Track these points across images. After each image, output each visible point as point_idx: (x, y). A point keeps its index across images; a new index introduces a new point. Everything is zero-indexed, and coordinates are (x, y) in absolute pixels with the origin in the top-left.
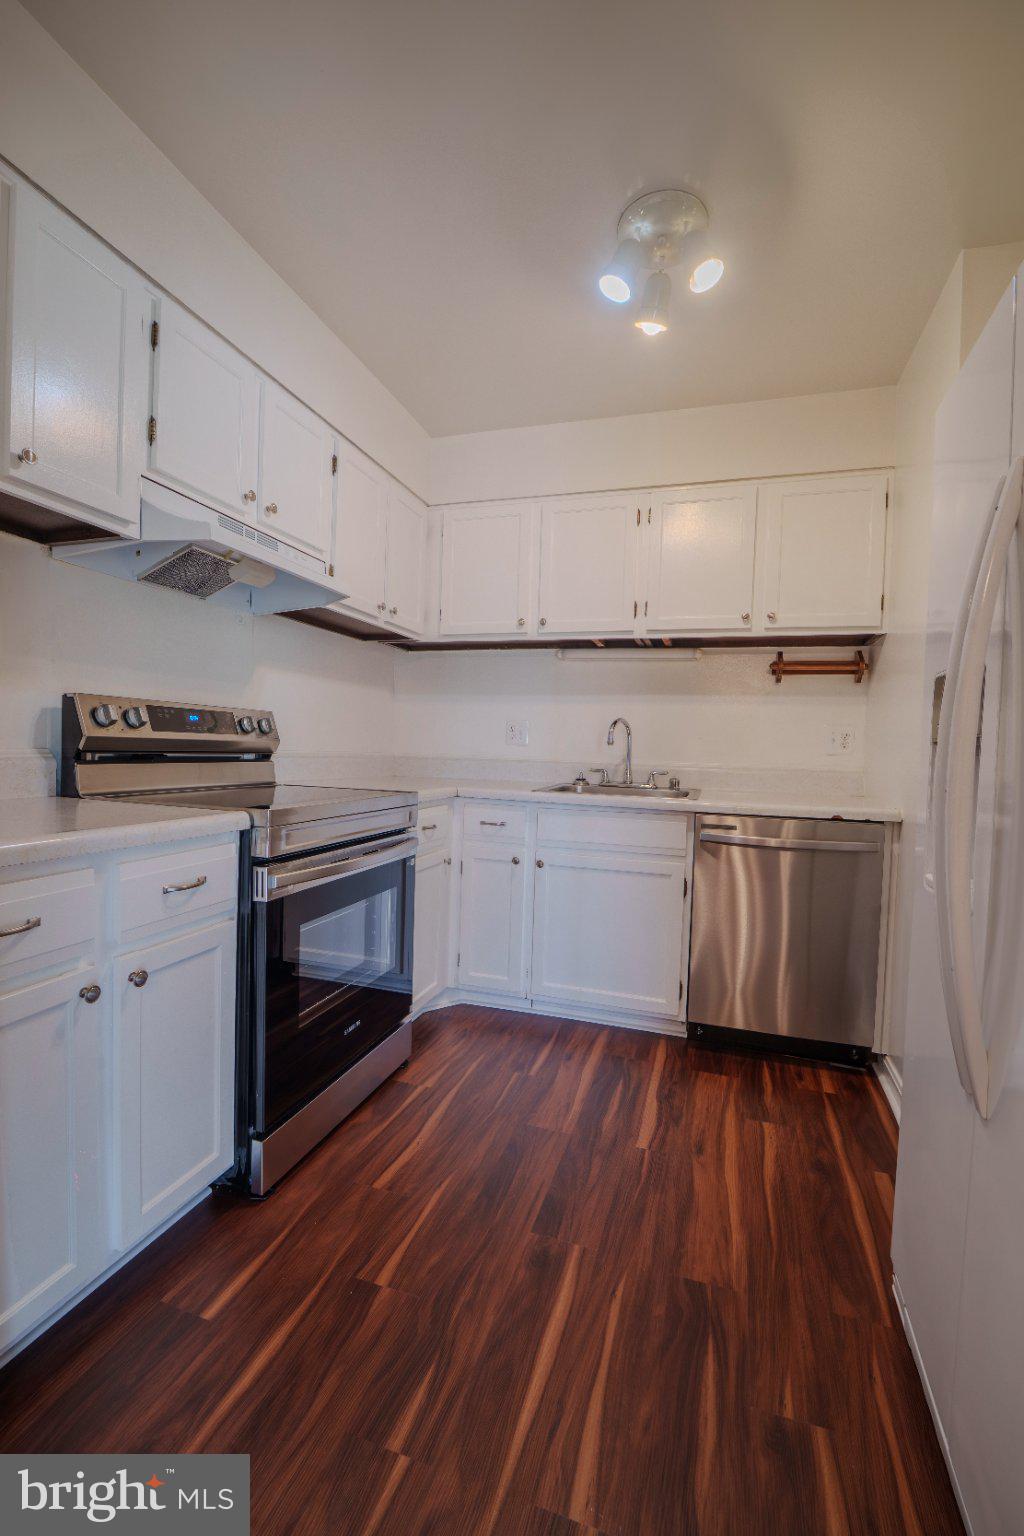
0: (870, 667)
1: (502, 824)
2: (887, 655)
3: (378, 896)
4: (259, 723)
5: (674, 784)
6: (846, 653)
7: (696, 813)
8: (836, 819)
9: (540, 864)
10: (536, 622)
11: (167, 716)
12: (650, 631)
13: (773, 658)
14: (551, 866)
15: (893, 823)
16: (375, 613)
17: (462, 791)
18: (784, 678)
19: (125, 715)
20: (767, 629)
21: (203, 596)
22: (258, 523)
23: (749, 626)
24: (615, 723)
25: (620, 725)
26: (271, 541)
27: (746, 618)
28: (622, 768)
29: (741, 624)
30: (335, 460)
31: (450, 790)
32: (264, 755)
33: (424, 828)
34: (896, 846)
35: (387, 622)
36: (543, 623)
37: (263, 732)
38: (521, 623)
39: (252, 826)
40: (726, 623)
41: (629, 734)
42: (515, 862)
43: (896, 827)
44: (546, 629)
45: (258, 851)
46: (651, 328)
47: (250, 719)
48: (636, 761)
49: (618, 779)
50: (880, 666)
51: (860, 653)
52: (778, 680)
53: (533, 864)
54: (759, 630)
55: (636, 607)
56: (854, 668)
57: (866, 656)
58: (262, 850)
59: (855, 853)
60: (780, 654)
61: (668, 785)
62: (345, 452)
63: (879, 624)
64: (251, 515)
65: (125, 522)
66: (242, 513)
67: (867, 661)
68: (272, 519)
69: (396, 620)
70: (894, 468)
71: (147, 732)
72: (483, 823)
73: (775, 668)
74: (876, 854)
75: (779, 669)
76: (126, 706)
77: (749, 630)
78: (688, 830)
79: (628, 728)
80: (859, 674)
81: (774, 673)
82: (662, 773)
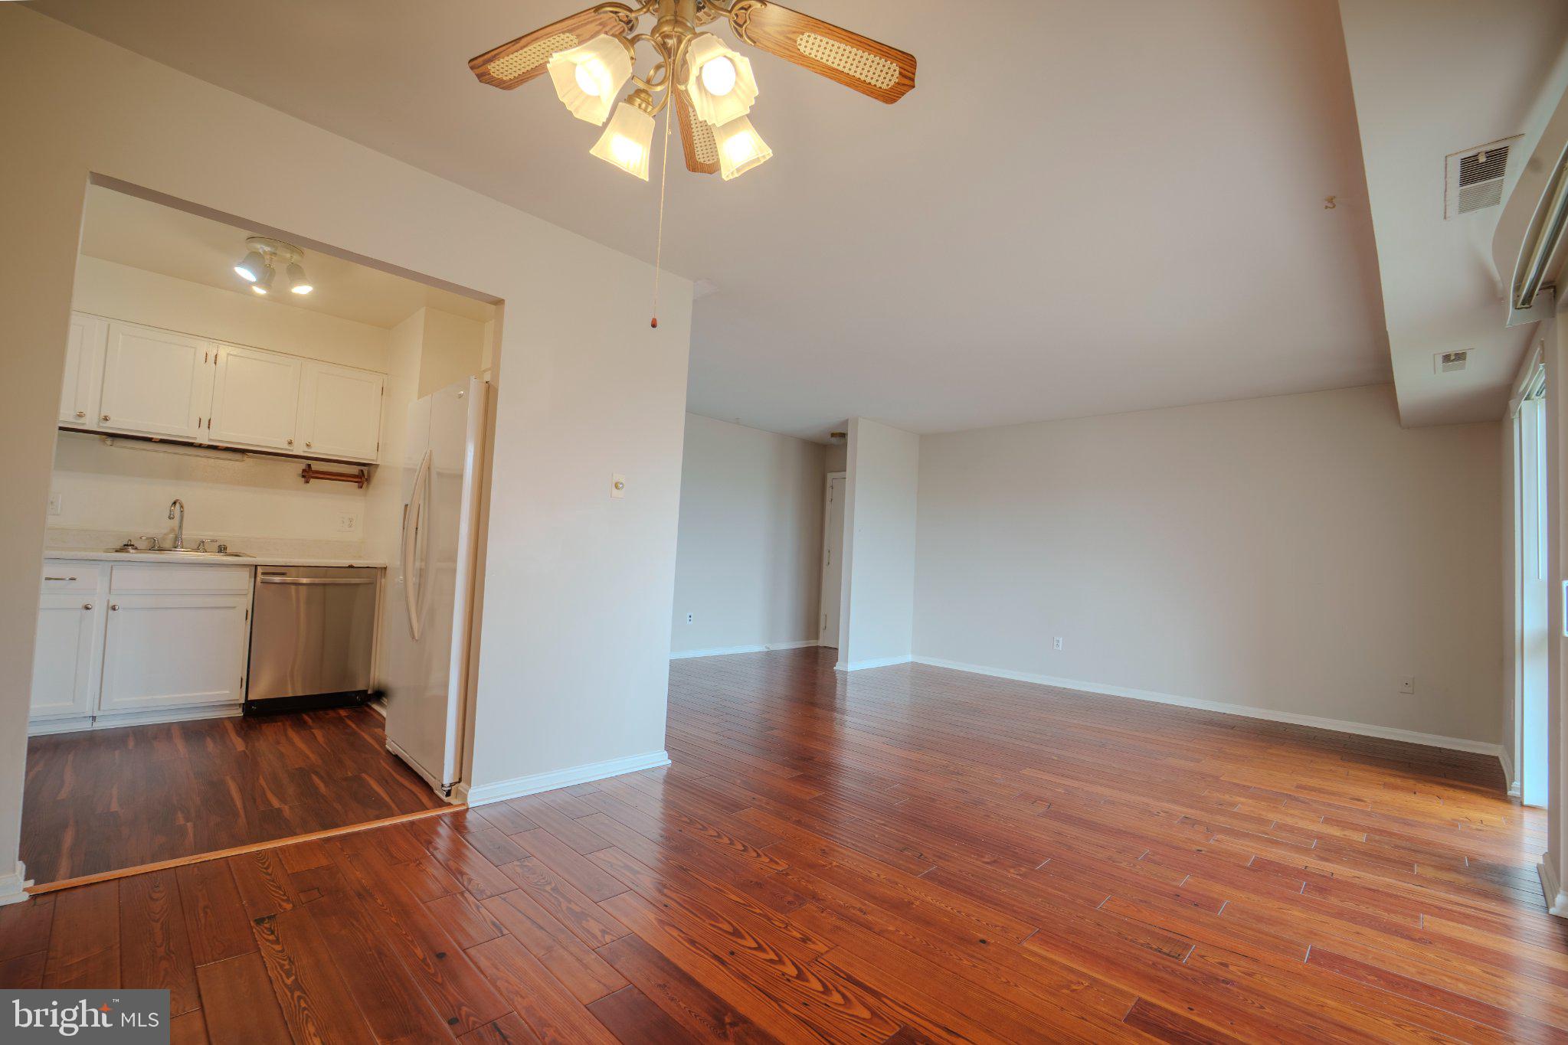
0: (368, 480)
1: (72, 579)
2: (378, 476)
5: (221, 548)
6: (354, 470)
7: (256, 566)
8: (351, 567)
9: (113, 609)
10: (100, 418)
12: (211, 441)
13: (303, 466)
14: (125, 609)
15: (381, 568)
18: (312, 480)
20: (303, 452)
23: (291, 449)
24: (175, 503)
25: (178, 505)
27: (290, 443)
28: (172, 535)
29: (286, 446)
34: (383, 580)
36: (105, 420)
38: (81, 415)
40: (279, 444)
41: (183, 512)
42: (86, 608)
43: (383, 571)
44: (106, 424)
46: (260, 291)
48: (186, 534)
49: (168, 545)
50: (375, 481)
51: (362, 471)
52: (306, 482)
53: (106, 609)
54: (298, 451)
55: (200, 421)
56: (360, 480)
57: (366, 473)
59: (360, 585)
60: (309, 466)
61: (216, 549)
63: (375, 459)
67: (366, 477)
70: (387, 373)
72: (49, 578)
73: (306, 474)
74: (371, 585)
75: (308, 474)
77: (292, 451)
78: (250, 577)
79: (182, 507)
80: (361, 484)
81: (303, 476)
82: (213, 541)
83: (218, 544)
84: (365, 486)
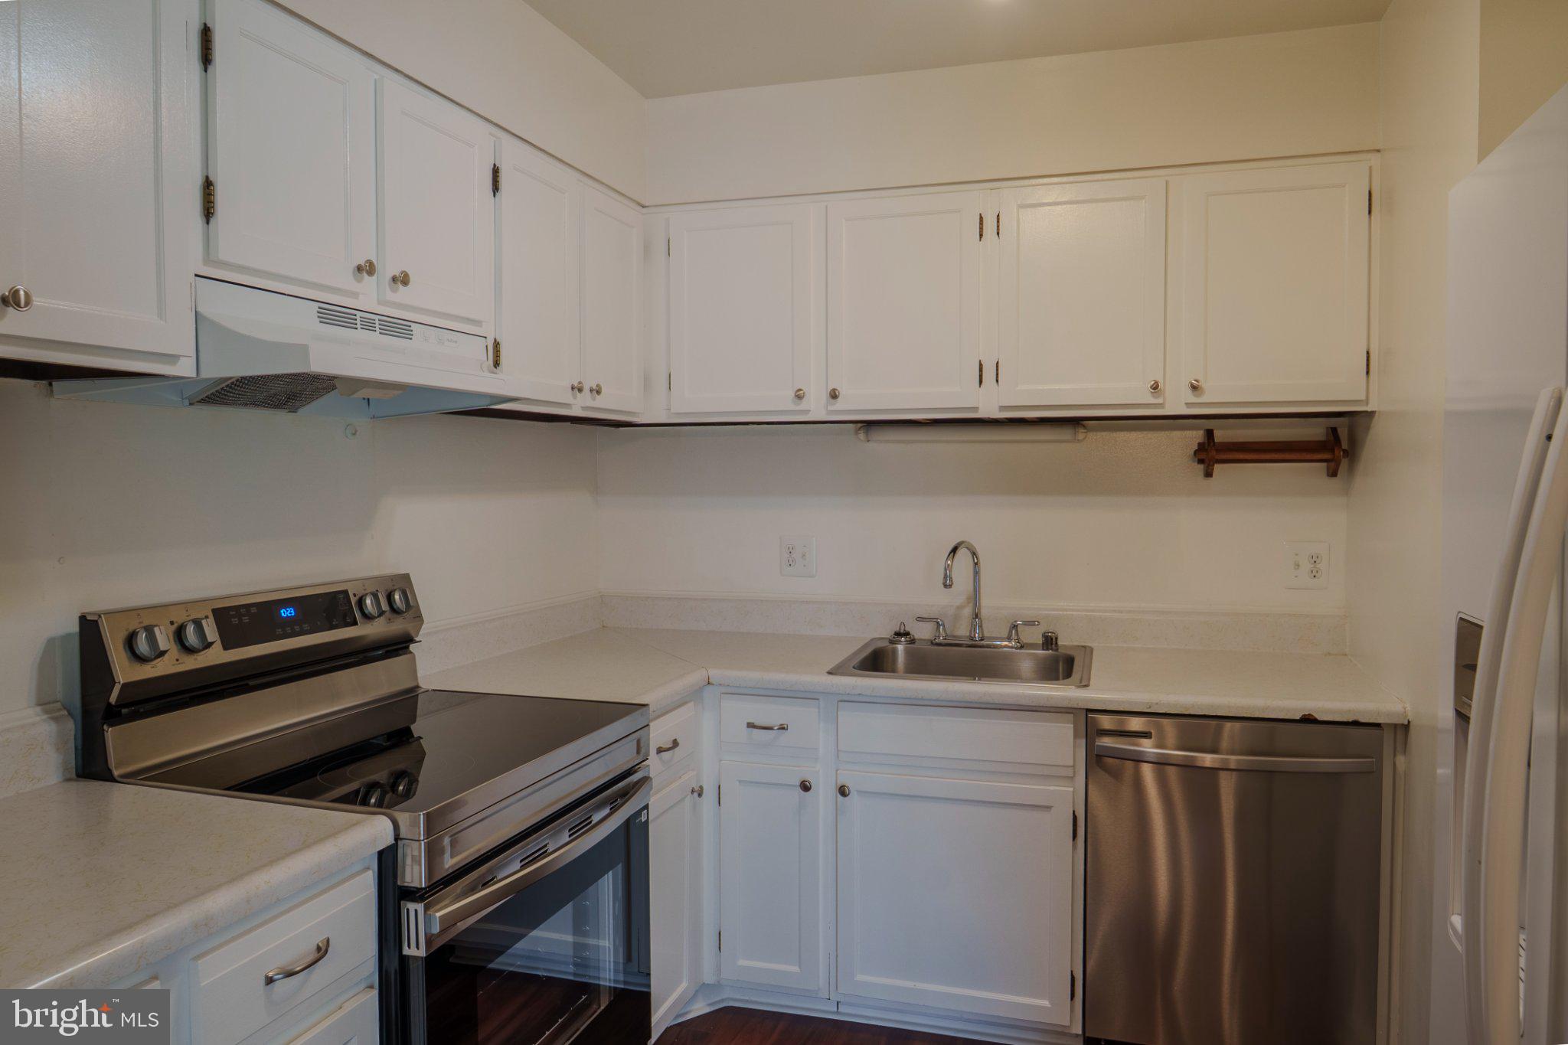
0: (1351, 454)
1: (782, 728)
2: (1379, 433)
3: (591, 888)
4: (390, 598)
5: (1049, 641)
6: (1314, 432)
7: (1089, 711)
8: (1308, 720)
9: (843, 791)
10: (824, 396)
11: (246, 619)
12: (1003, 408)
13: (1196, 436)
14: (859, 792)
15: (1395, 726)
16: (567, 397)
17: (715, 673)
18: (1217, 467)
19: (179, 634)
20: (1188, 405)
21: (294, 410)
22: (380, 303)
23: (1160, 401)
24: (954, 550)
25: (962, 552)
26: (398, 328)
27: (1157, 388)
28: (967, 612)
29: (1147, 397)
30: (496, 171)
31: (696, 677)
32: (399, 646)
33: (660, 751)
34: (1401, 760)
35: (584, 408)
36: (834, 395)
37: (394, 610)
38: (799, 396)
39: (397, 838)
40: (1124, 396)
41: (976, 564)
42: (805, 787)
43: (1400, 734)
44: (839, 405)
45: (408, 878)
47: (375, 596)
48: (987, 603)
49: (962, 631)
50: (1367, 453)
51: (1334, 430)
52: (1208, 474)
53: (833, 791)
54: (1176, 403)
55: (981, 370)
56: (1331, 455)
57: (1343, 434)
58: (414, 875)
59: (1335, 777)
60: (1210, 433)
61: (1040, 640)
62: (514, 158)
63: (1363, 397)
64: (368, 296)
65: (173, 358)
66: (355, 295)
67: (1345, 446)
68: (403, 294)
69: (600, 402)
70: (1378, 151)
71: (217, 655)
72: (751, 725)
73: (1203, 456)
74: (1372, 776)
75: (1209, 456)
76: (179, 619)
77: (1161, 406)
78: (1076, 736)
79: (974, 554)
80: (1332, 464)
81: (1201, 461)
82: (1030, 623)
83: (1042, 629)
84: (1344, 463)
